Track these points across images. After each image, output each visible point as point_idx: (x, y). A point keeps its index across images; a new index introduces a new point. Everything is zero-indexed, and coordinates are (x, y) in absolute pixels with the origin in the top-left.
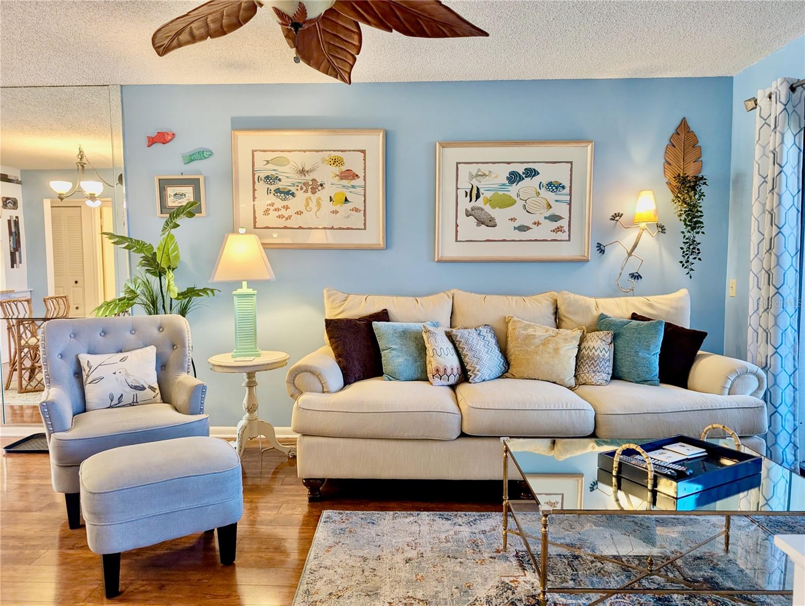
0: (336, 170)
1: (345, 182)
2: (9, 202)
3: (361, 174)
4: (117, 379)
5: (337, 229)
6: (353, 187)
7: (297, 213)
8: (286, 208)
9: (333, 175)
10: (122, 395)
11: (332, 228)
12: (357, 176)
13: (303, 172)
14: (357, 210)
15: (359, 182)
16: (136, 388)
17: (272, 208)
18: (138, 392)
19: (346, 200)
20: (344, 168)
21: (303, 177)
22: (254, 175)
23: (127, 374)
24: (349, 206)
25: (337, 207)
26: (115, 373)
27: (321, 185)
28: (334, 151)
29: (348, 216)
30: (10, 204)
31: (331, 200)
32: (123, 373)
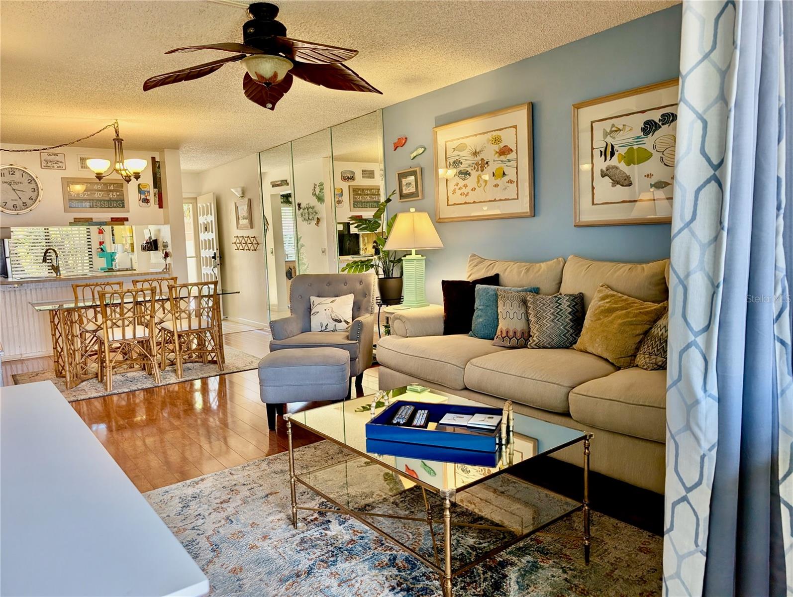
0: (496, 148)
1: (503, 158)
3: (514, 149)
4: (326, 314)
5: (498, 201)
6: (509, 161)
7: (472, 190)
8: (466, 186)
9: (494, 153)
10: (328, 324)
11: (495, 200)
12: (511, 150)
13: (475, 154)
14: (511, 182)
15: (512, 156)
16: (336, 320)
17: (457, 188)
18: (337, 323)
19: (504, 174)
20: (502, 145)
21: (476, 158)
22: (446, 161)
23: (332, 311)
24: (506, 178)
25: (498, 181)
26: (326, 310)
27: (487, 163)
28: (495, 131)
29: (506, 188)
31: (494, 175)
32: (330, 310)
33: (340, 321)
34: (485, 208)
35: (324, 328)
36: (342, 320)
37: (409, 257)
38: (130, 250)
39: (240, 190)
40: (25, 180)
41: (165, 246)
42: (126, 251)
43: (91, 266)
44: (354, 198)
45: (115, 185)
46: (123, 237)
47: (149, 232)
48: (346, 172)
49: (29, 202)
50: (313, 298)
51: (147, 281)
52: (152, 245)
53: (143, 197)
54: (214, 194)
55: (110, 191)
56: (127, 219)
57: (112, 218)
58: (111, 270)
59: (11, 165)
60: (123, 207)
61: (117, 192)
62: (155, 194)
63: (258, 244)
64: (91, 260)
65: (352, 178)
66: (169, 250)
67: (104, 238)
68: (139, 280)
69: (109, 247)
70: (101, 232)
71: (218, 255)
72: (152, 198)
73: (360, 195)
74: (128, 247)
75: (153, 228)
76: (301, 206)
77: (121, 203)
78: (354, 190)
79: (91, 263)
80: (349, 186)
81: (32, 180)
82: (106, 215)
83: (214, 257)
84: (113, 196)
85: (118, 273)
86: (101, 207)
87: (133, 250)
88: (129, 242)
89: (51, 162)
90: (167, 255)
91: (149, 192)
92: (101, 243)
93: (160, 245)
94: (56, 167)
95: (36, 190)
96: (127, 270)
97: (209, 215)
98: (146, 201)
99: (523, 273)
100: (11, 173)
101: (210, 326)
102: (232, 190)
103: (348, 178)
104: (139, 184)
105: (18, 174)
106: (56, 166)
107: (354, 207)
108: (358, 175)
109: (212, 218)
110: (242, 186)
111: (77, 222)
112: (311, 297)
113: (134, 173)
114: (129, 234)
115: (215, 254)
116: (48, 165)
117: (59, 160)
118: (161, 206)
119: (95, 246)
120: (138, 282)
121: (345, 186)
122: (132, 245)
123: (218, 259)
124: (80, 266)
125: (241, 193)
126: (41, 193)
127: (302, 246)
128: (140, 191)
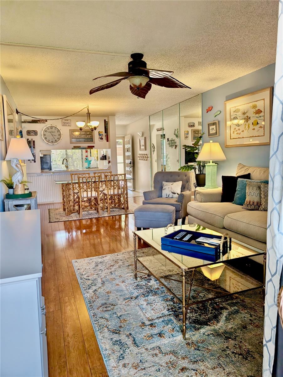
0: (254, 110)
1: (257, 115)
3: (263, 111)
4: (169, 190)
5: (254, 137)
6: (260, 117)
7: (242, 131)
8: (239, 130)
9: (253, 113)
10: (169, 194)
11: (253, 137)
12: (262, 111)
13: (244, 114)
14: (261, 127)
15: (262, 114)
16: (173, 193)
17: (235, 130)
19: (258, 123)
20: (257, 109)
21: (244, 116)
22: (230, 117)
23: (172, 189)
24: (259, 126)
25: (255, 127)
26: (169, 188)
27: (250, 118)
28: (254, 102)
29: (258, 131)
31: (253, 124)
33: (175, 194)
34: (251, 140)
35: (168, 196)
36: (176, 193)
37: (208, 164)
38: (96, 160)
39: (141, 133)
40: (56, 131)
41: (109, 158)
44: (194, 135)
45: (90, 132)
46: (94, 154)
47: (103, 152)
48: (190, 123)
49: (57, 140)
50: (164, 182)
51: (100, 173)
52: (104, 158)
53: (100, 137)
54: (131, 135)
55: (88, 135)
56: (94, 147)
57: (88, 146)
58: (89, 168)
59: (51, 125)
60: (92, 141)
62: (105, 135)
63: (148, 157)
64: (83, 163)
65: (193, 126)
66: (110, 160)
67: (88, 154)
68: (96, 172)
69: (89, 158)
70: (87, 152)
71: (132, 162)
72: (104, 137)
73: (197, 133)
74: (96, 158)
75: (104, 150)
76: (169, 140)
77: (91, 139)
78: (194, 131)
79: (83, 165)
80: (192, 130)
81: (59, 131)
82: (86, 145)
83: (130, 163)
84: (89, 136)
85: (92, 169)
86: (84, 142)
87: (98, 160)
88: (96, 156)
90: (109, 162)
91: (103, 135)
92: (86, 156)
93: (107, 158)
95: (60, 135)
96: (95, 168)
97: (129, 145)
98: (102, 139)
99: (262, 173)
100: (51, 128)
101: (122, 193)
102: (138, 133)
103: (192, 126)
104: (99, 132)
105: (54, 128)
106: (67, 125)
107: (194, 139)
108: (196, 124)
109: (130, 146)
110: (142, 131)
111: (75, 148)
112: (163, 182)
113: (94, 127)
114: (96, 153)
115: (131, 162)
116: (65, 124)
117: (69, 122)
118: (107, 141)
119: (84, 157)
120: (96, 173)
121: (190, 130)
122: (97, 157)
123: (132, 164)
124: (79, 166)
125: (142, 134)
126: (62, 136)
127: (169, 158)
128: (99, 135)
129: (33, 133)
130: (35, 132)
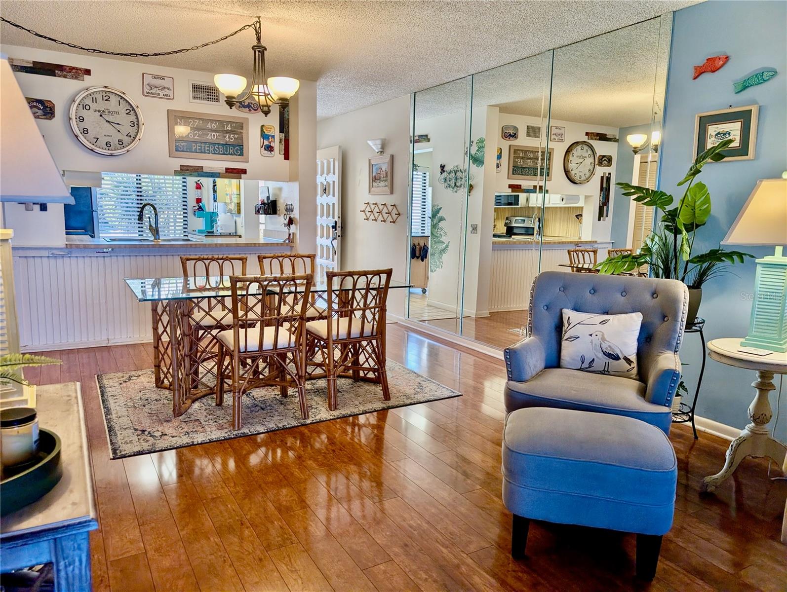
2: (605, 160)
4: (592, 342)
10: (593, 360)
16: (609, 356)
18: (611, 361)
23: (603, 339)
26: (591, 335)
30: (605, 162)
32: (600, 337)
35: (586, 365)
36: (621, 356)
37: (768, 259)
38: (235, 211)
39: (379, 142)
40: (124, 107)
41: (289, 209)
42: (230, 211)
43: (186, 226)
44: (514, 161)
45: (234, 125)
46: (227, 194)
47: (264, 190)
48: (507, 127)
49: (126, 140)
50: (568, 313)
52: (270, 207)
53: (266, 143)
54: (340, 147)
55: (227, 132)
56: (244, 171)
57: (226, 169)
58: (210, 234)
59: (106, 87)
60: (242, 154)
61: (234, 134)
62: (281, 140)
63: (399, 214)
64: (186, 219)
65: (514, 136)
66: (295, 214)
67: (201, 194)
69: (209, 205)
70: (199, 187)
71: (339, 224)
72: (277, 145)
73: (522, 158)
74: (233, 207)
75: (272, 185)
76: (445, 169)
77: (238, 149)
78: (516, 151)
79: (186, 223)
80: (510, 146)
81: (131, 109)
82: (219, 164)
83: (334, 227)
84: (229, 139)
85: (220, 241)
86: (215, 154)
87: (239, 212)
88: (235, 201)
89: (156, 87)
90: (291, 222)
91: (273, 137)
92: (199, 201)
93: (281, 206)
94: (161, 95)
95: (136, 124)
96: (230, 235)
97: (331, 175)
98: (270, 148)
100: (105, 98)
102: (370, 143)
103: (510, 135)
104: (263, 126)
105: (114, 100)
106: (161, 93)
107: (513, 174)
108: (522, 132)
109: (334, 178)
110: (383, 137)
111: (185, 171)
112: (566, 311)
113: (281, 99)
114: (235, 191)
115: (336, 222)
116: (152, 91)
117: (166, 86)
118: (287, 157)
119: (192, 203)
120: (265, 258)
121: (505, 144)
122: (239, 204)
123: (339, 229)
124: (172, 226)
125: (380, 146)
126: (143, 128)
127: (441, 219)
128: (264, 136)
129: (39, 109)
130: (45, 107)
